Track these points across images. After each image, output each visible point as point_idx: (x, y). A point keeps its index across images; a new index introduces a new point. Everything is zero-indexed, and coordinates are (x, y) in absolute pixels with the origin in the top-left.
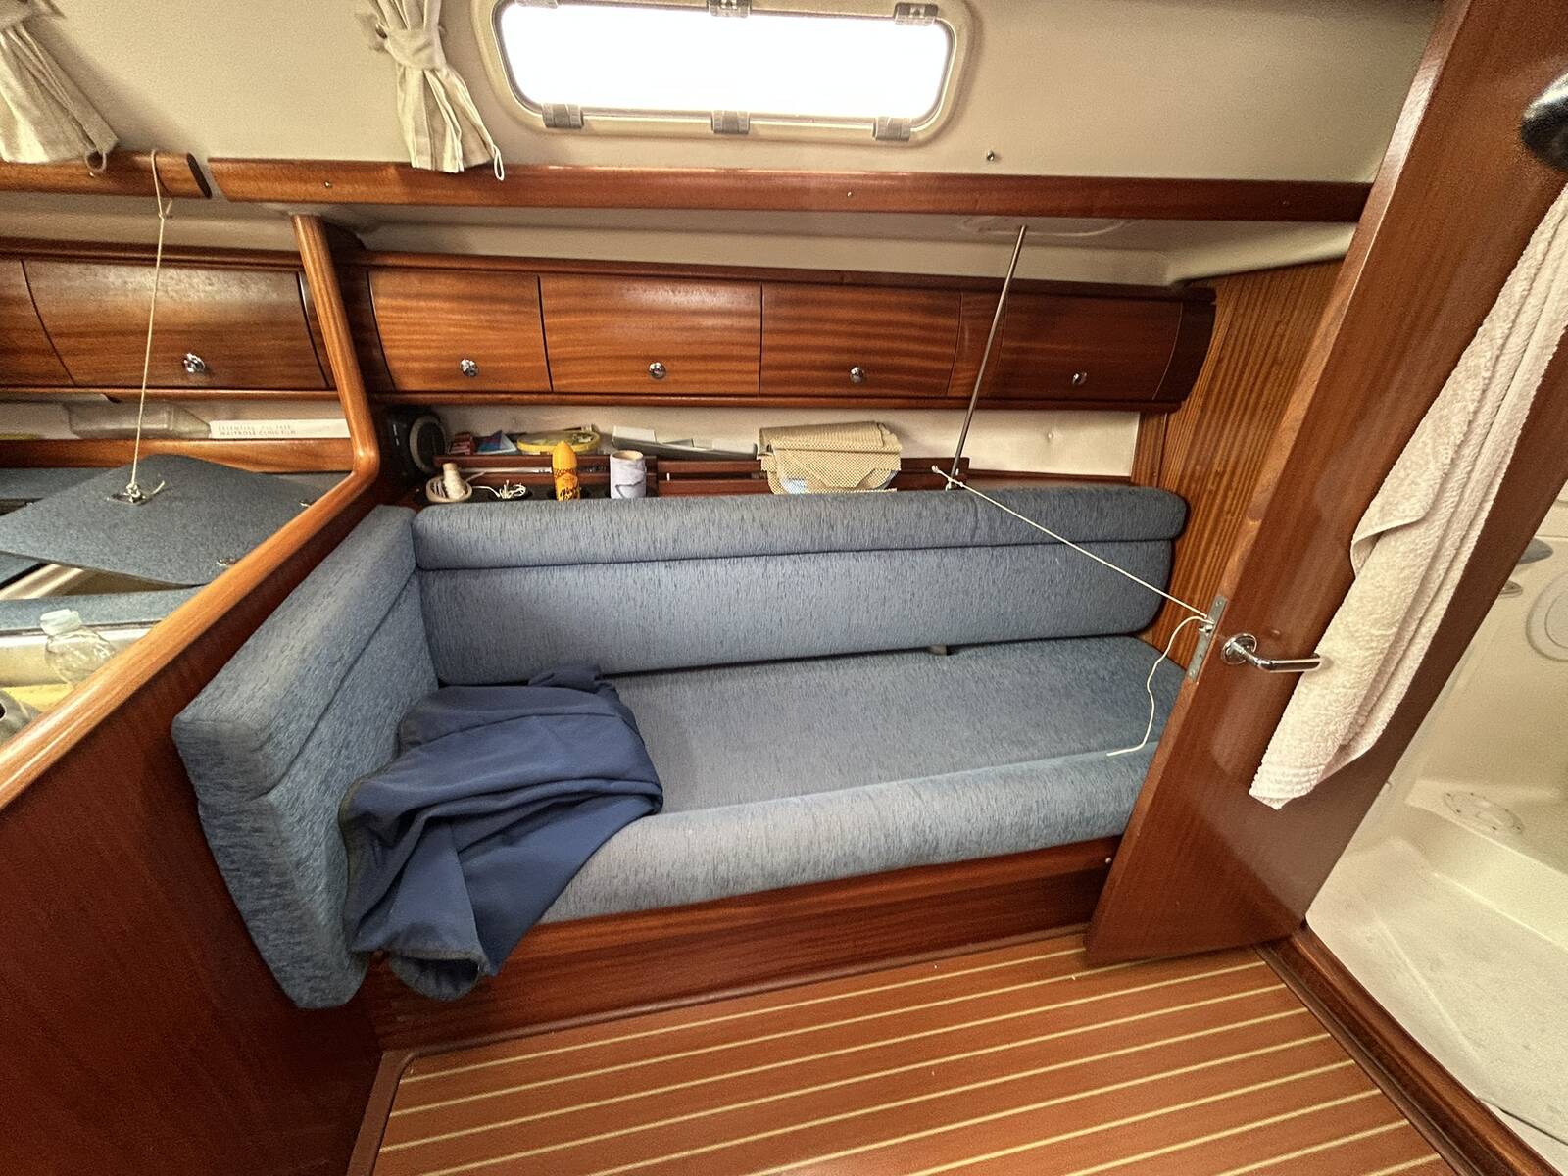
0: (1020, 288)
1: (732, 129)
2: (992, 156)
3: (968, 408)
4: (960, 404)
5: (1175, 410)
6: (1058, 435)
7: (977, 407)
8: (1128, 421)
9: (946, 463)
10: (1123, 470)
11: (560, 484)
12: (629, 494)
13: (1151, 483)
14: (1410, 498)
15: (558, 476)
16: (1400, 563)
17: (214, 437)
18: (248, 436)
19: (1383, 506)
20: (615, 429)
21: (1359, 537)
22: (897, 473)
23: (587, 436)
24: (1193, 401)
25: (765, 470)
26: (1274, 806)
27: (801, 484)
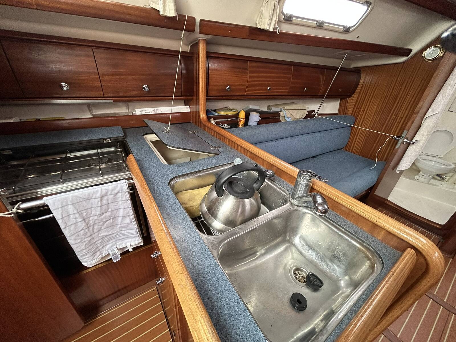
1: (320, 25)
2: (358, 37)
5: (350, 97)
8: (337, 101)
9: (315, 111)
10: (337, 113)
11: (242, 122)
12: (256, 124)
13: (344, 114)
14: (438, 108)
15: (242, 120)
16: (433, 120)
17: (137, 114)
18: (148, 113)
19: (432, 110)
20: (250, 106)
21: (426, 117)
22: (307, 114)
23: (232, 109)
24: (355, 96)
25: (280, 115)
26: (398, 172)
27: (290, 118)
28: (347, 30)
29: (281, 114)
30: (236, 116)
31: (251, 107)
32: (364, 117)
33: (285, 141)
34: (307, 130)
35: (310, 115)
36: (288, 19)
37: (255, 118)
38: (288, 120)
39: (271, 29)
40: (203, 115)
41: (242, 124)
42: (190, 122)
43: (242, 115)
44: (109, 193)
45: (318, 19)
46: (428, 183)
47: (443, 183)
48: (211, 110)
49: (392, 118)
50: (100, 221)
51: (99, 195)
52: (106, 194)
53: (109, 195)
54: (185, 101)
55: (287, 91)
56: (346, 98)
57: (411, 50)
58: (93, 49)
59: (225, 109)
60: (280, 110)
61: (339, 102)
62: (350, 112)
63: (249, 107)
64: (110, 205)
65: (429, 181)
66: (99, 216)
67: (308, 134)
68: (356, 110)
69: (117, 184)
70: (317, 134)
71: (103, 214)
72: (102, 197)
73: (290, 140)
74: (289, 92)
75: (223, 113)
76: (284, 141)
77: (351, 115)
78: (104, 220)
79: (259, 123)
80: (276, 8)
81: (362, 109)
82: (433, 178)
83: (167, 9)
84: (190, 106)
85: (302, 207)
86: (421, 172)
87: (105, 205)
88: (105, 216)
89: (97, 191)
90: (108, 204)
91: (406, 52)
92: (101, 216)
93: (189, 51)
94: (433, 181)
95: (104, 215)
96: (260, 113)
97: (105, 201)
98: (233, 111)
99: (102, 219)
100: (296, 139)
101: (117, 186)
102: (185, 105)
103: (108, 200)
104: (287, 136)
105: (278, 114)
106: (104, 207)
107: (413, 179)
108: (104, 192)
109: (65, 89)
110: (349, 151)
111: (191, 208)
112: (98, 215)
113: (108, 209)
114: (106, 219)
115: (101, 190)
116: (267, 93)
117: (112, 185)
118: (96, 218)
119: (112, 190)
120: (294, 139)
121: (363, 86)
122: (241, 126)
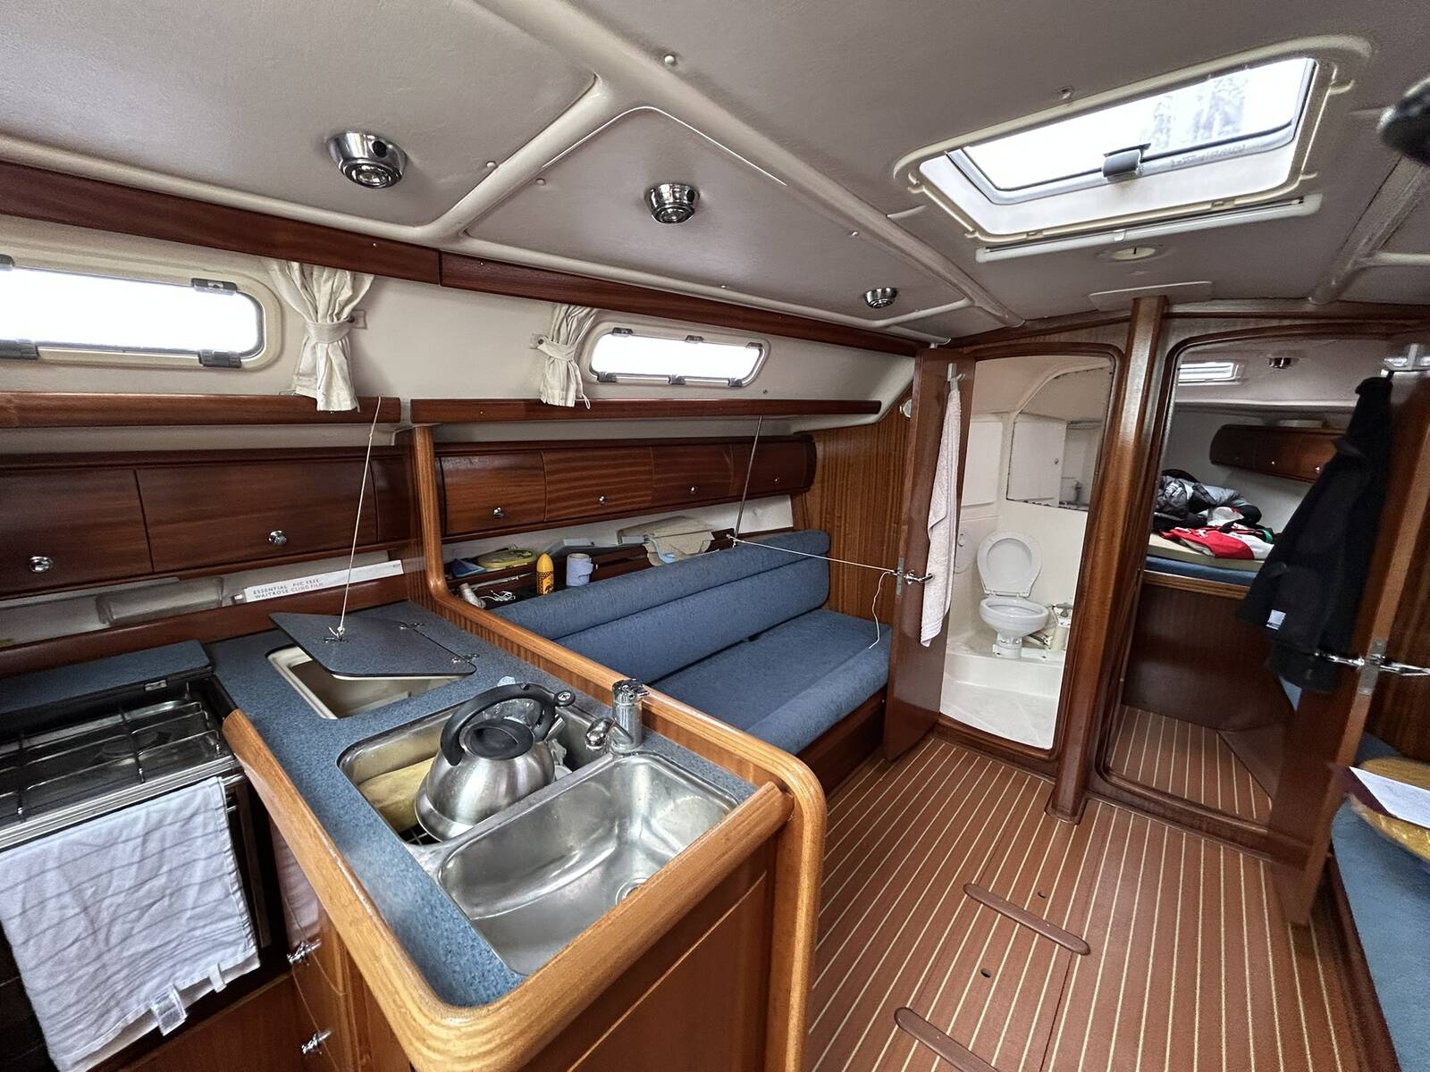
0: (762, 440)
1: (678, 382)
2: (765, 392)
3: (741, 500)
4: (738, 498)
5: (808, 490)
6: (759, 511)
7: (746, 499)
8: (785, 500)
9: (731, 531)
10: (791, 525)
11: (546, 583)
12: (585, 580)
13: (805, 529)
14: (941, 509)
15: (545, 577)
16: (943, 532)
17: (248, 601)
18: (282, 595)
19: (934, 514)
20: (565, 541)
21: (929, 526)
22: (712, 541)
23: (523, 551)
24: (816, 486)
25: (647, 552)
26: (928, 645)
27: (672, 556)
28: (737, 384)
29: (649, 547)
30: (532, 568)
31: (567, 543)
32: (845, 532)
33: (663, 612)
34: (713, 580)
35: (721, 540)
36: (608, 379)
37: (580, 568)
38: (668, 560)
39: (571, 404)
40: (436, 582)
41: (548, 588)
42: (404, 600)
43: (545, 565)
44: (169, 820)
45: (671, 374)
46: (1020, 658)
47: (1044, 652)
48: (463, 560)
49: (892, 529)
50: (130, 908)
51: (139, 828)
52: (160, 825)
53: (170, 824)
54: (389, 552)
55: (650, 498)
56: (801, 493)
57: (879, 404)
58: (138, 472)
59: (504, 552)
60: (643, 541)
61: (790, 503)
62: (816, 522)
63: (563, 542)
64: (167, 853)
65: (1020, 652)
66: (132, 894)
67: (719, 588)
68: (826, 518)
69: (196, 790)
70: (743, 583)
71: (144, 882)
72: (147, 835)
73: (674, 608)
74: (652, 501)
75: (497, 566)
76: (661, 613)
77: (821, 527)
78: (146, 903)
79: (593, 577)
80: (572, 370)
81: (837, 514)
82: (1025, 643)
83: (334, 399)
84: (404, 561)
85: (634, 754)
86: (999, 635)
87: (153, 855)
88: (150, 892)
89: (135, 820)
90: (163, 850)
91: (875, 407)
92: (137, 891)
93: (393, 444)
94: (1026, 652)
95: (147, 887)
96: (593, 553)
97: (153, 846)
98: (524, 557)
99: (138, 900)
100: (689, 603)
101: (194, 796)
102: (390, 560)
103: (163, 839)
104: (665, 599)
105: (640, 549)
106: (149, 864)
107: (990, 654)
108: (155, 818)
109: (38, 569)
110: (838, 611)
111: (394, 807)
112: (129, 889)
113: (160, 867)
114: (149, 898)
115: (148, 814)
116: (597, 509)
117: (178, 796)
118: (120, 899)
119: (180, 810)
120: (684, 604)
121: (824, 466)
122: (545, 592)
